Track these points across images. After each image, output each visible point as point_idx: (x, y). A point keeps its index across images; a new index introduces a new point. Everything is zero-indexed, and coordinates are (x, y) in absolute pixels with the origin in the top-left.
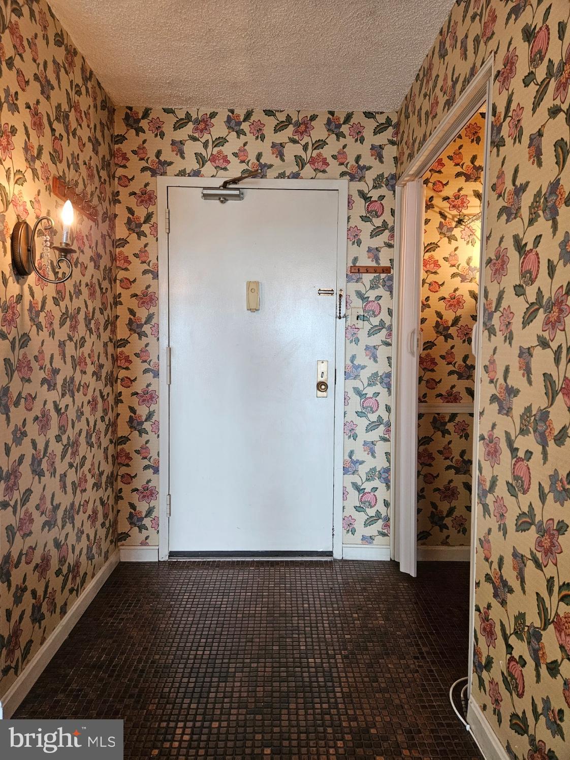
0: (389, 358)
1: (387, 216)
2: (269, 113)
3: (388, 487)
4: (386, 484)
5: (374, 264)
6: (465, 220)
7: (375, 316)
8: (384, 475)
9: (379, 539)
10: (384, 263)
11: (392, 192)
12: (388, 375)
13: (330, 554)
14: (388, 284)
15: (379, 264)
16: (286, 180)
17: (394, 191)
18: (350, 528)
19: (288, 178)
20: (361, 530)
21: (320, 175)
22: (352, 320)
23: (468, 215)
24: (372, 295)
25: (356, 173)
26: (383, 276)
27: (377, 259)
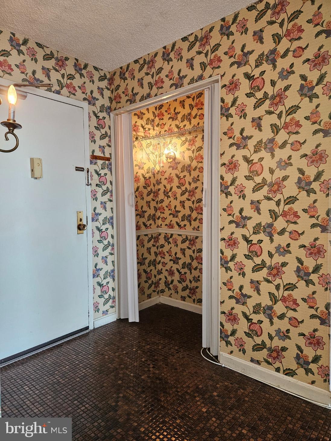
0: (112, 208)
1: (107, 129)
2: (39, 45)
3: (114, 280)
4: (113, 278)
5: (102, 155)
6: (139, 138)
7: (105, 185)
8: (112, 274)
9: (111, 310)
10: (107, 155)
11: (109, 116)
12: (112, 218)
13: (87, 328)
14: (110, 167)
15: (105, 155)
16: (52, 93)
17: (110, 116)
18: (97, 309)
19: (54, 93)
20: (102, 308)
21: (72, 96)
22: (94, 187)
23: (140, 136)
24: (102, 172)
25: (91, 101)
26: (107, 162)
27: (103, 152)
